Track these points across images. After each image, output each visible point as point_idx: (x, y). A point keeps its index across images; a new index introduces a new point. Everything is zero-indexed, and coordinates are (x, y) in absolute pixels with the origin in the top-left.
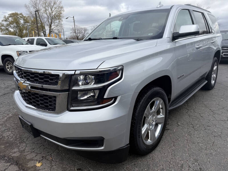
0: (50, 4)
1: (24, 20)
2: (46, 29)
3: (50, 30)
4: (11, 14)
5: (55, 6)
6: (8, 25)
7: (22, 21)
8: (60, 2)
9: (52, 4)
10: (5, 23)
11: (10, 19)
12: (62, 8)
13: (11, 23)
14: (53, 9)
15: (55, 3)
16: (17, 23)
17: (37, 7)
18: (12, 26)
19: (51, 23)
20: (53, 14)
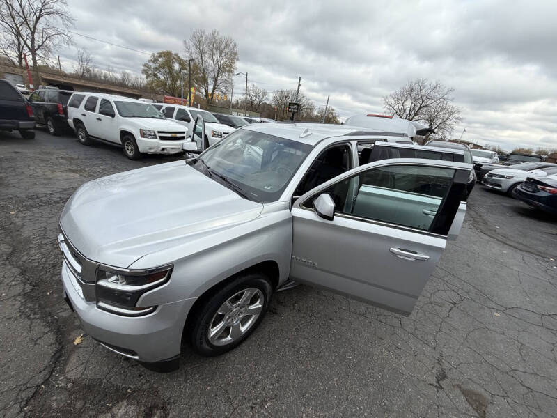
0: (219, 46)
1: (180, 64)
2: (209, 83)
3: (215, 85)
4: (161, 53)
5: (227, 50)
6: (156, 69)
7: (176, 66)
8: (235, 45)
9: (223, 47)
10: (153, 65)
11: (160, 59)
12: (236, 54)
13: (162, 66)
14: (223, 54)
15: (227, 46)
16: (171, 68)
17: (201, 48)
18: (162, 71)
19: (218, 75)
20: (222, 61)
